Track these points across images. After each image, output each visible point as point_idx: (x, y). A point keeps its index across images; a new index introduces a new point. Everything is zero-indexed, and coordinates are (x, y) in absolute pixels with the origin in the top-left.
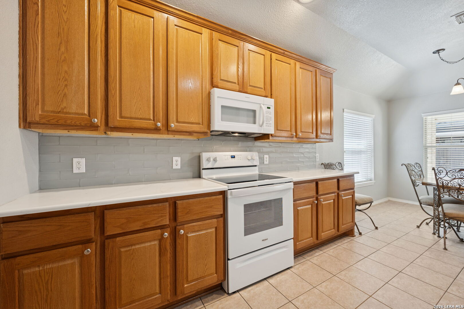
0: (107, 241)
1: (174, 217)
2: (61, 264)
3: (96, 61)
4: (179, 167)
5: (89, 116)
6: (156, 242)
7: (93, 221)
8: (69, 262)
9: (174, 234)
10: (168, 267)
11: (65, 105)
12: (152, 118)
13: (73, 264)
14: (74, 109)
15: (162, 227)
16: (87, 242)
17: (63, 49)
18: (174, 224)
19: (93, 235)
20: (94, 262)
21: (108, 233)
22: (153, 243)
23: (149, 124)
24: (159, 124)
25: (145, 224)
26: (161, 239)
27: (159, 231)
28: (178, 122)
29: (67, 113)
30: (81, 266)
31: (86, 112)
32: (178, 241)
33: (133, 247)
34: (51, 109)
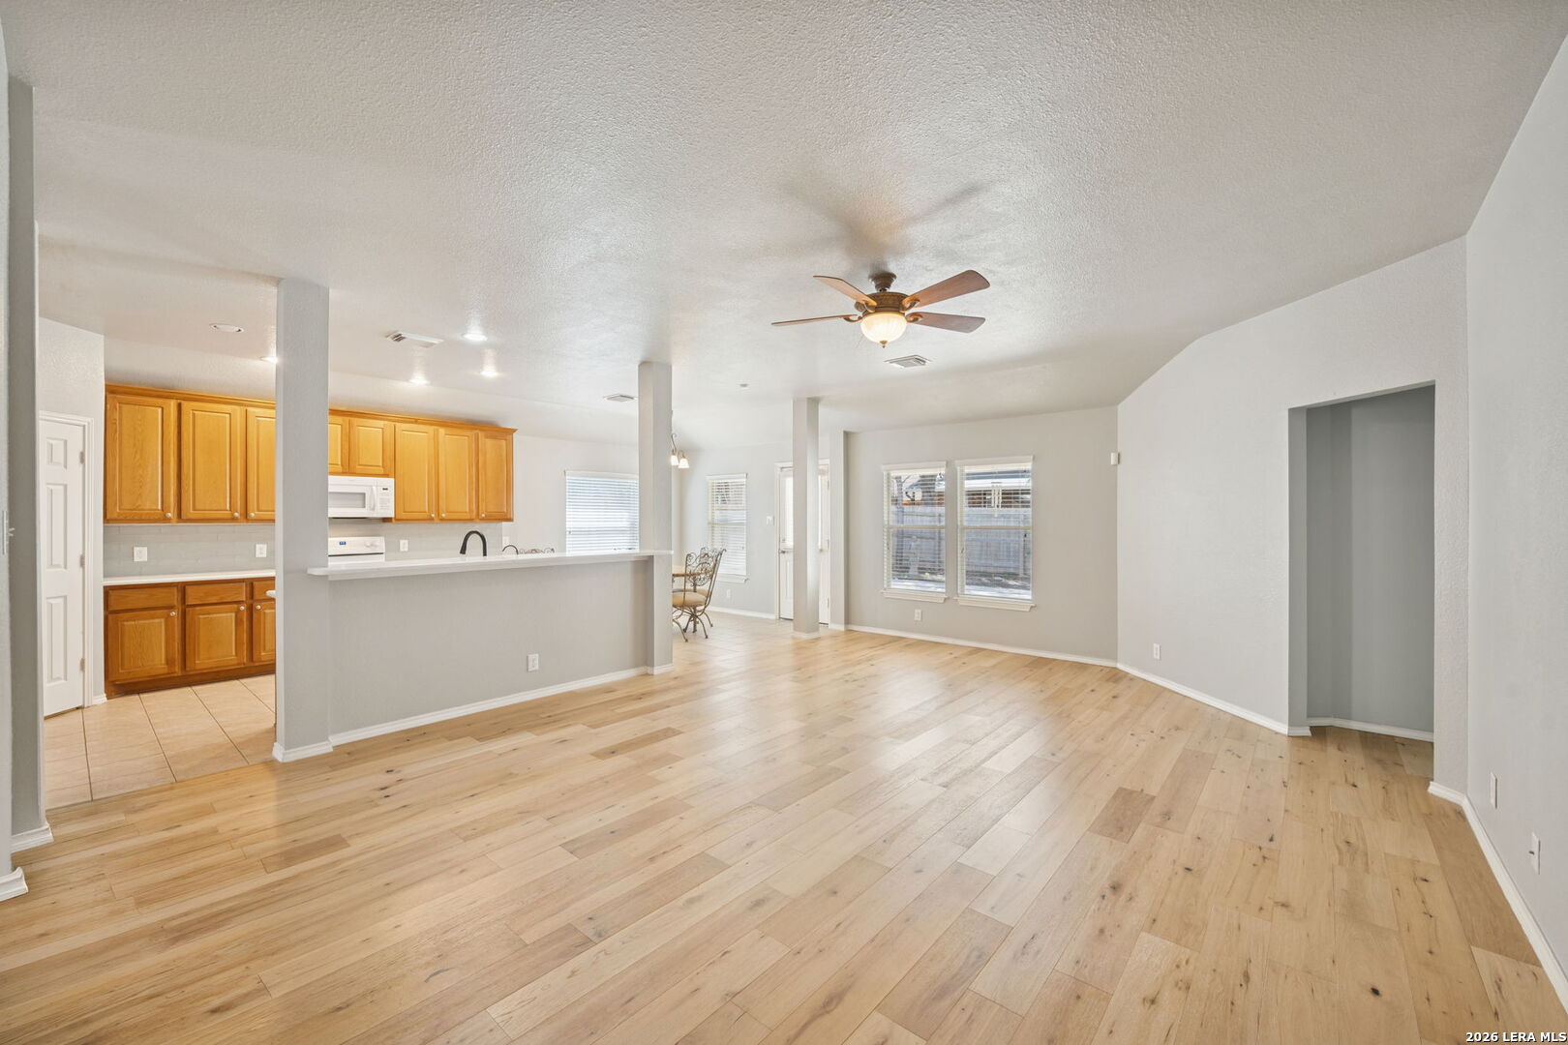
0: (187, 609)
1: (251, 595)
2: (151, 621)
3: (169, 463)
4: (265, 555)
5: (163, 510)
6: (233, 615)
7: (176, 593)
8: (157, 620)
9: (251, 609)
10: (245, 636)
11: (139, 503)
12: (228, 508)
13: (161, 623)
14: (148, 505)
15: (239, 602)
16: (171, 608)
17: (138, 457)
18: (250, 602)
19: (176, 603)
20: (177, 623)
21: (189, 603)
22: (229, 614)
23: (227, 514)
24: (236, 514)
25: (222, 598)
26: (238, 612)
27: (235, 606)
28: (258, 510)
29: (143, 510)
30: (166, 625)
31: (160, 507)
32: (255, 615)
33: (211, 616)
34: (128, 507)
